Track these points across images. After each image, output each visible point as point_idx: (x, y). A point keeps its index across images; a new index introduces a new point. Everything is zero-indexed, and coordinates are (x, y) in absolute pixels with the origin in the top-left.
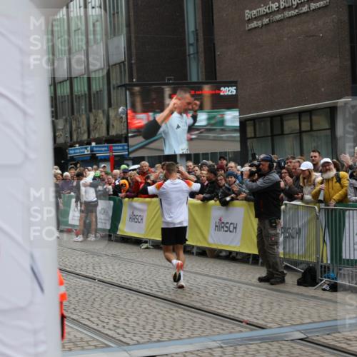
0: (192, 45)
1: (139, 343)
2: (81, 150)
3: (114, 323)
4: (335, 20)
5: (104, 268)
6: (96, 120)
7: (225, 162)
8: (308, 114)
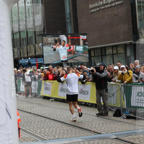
0: (68, 18)
1: (50, 139)
3: (40, 131)
4: (126, 9)
5: (35, 109)
6: (30, 49)
7: (82, 66)
8: (116, 47)
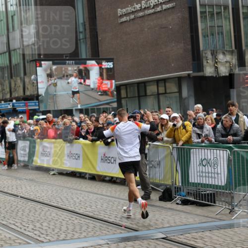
0: (82, 32)
1: (50, 241)
2: (6, 106)
3: (32, 227)
4: (180, 17)
5: (24, 188)
6: (15, 84)
8: (163, 81)
